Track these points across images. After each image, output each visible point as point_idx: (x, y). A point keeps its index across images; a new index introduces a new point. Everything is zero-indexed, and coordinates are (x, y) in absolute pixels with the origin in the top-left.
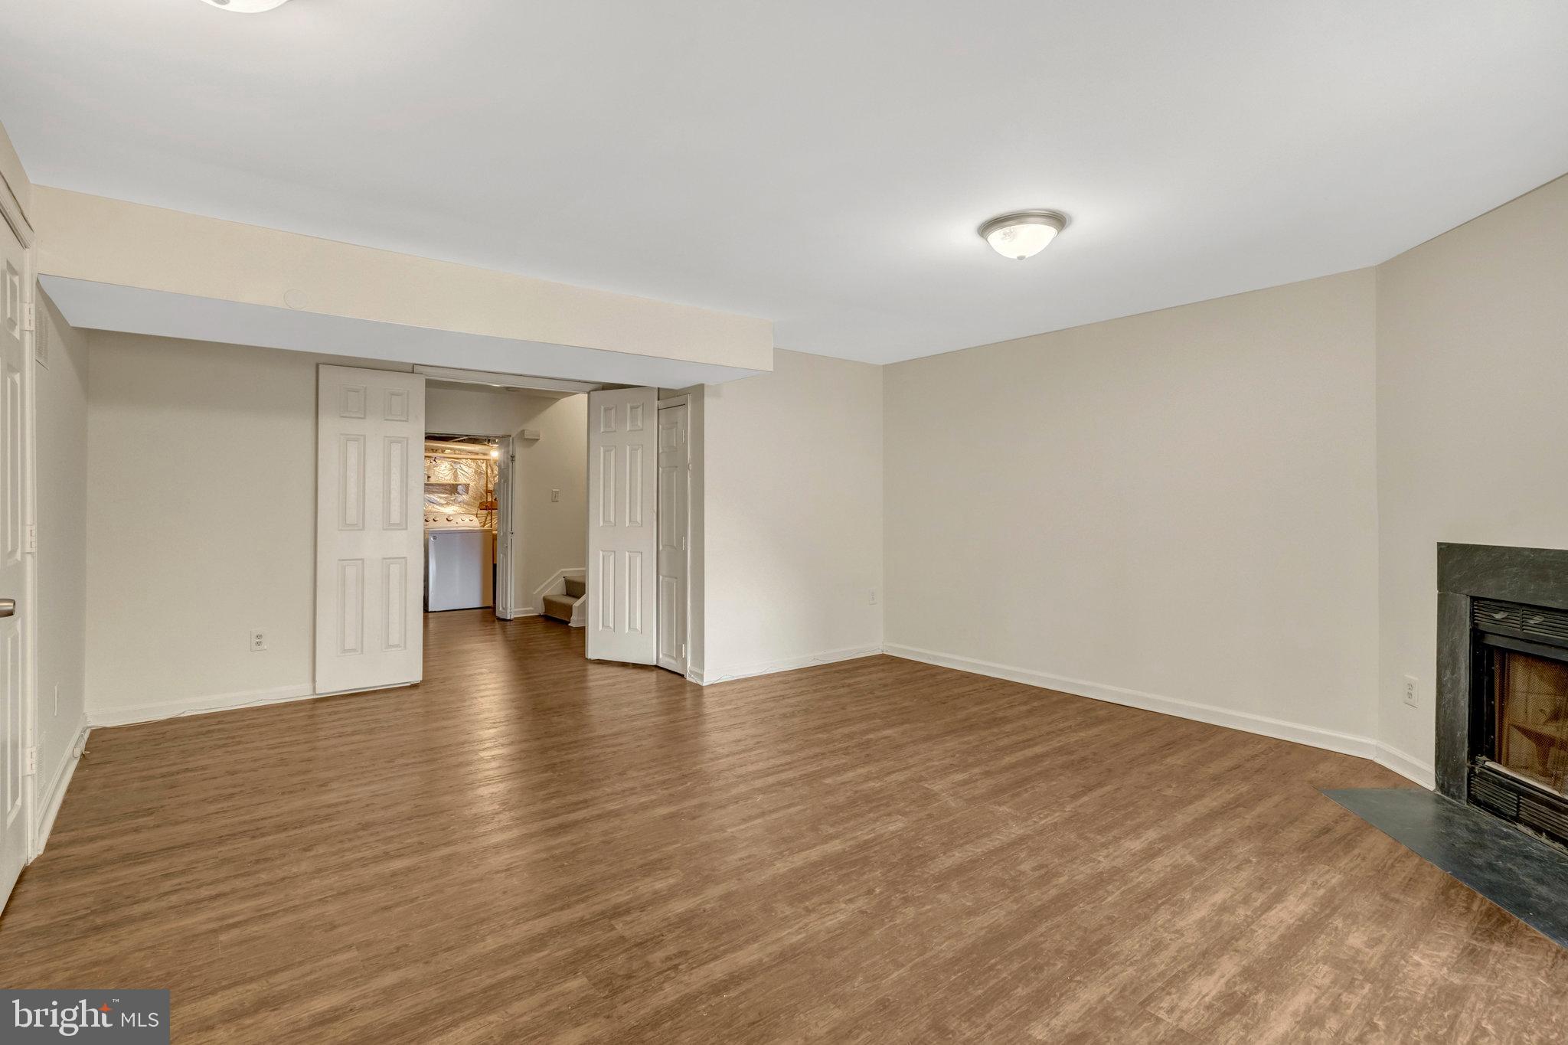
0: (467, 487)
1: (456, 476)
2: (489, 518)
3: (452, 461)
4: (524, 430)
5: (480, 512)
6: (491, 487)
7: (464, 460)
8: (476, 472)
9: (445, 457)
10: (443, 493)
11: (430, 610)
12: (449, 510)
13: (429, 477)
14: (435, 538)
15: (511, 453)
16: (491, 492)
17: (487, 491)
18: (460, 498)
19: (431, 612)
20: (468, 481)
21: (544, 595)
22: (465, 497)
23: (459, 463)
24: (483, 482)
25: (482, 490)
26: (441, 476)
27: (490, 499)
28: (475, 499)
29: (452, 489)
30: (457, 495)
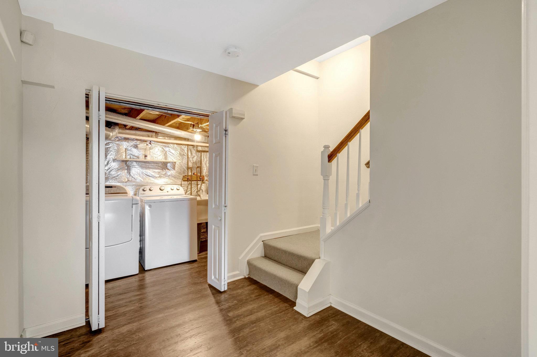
0: (174, 164)
1: (166, 157)
2: (190, 187)
3: (163, 146)
4: (232, 109)
5: (183, 182)
6: (190, 165)
7: (172, 145)
8: (180, 154)
9: (158, 142)
10: (156, 169)
11: (146, 268)
12: (161, 181)
13: (146, 156)
14: (150, 206)
15: (224, 127)
16: (191, 169)
17: (188, 168)
18: (169, 173)
19: (147, 271)
20: (175, 160)
21: (247, 259)
22: (172, 172)
23: (168, 147)
24: (185, 161)
25: (185, 167)
26: (155, 156)
27: (190, 174)
28: (180, 173)
29: (164, 166)
30: (167, 171)
